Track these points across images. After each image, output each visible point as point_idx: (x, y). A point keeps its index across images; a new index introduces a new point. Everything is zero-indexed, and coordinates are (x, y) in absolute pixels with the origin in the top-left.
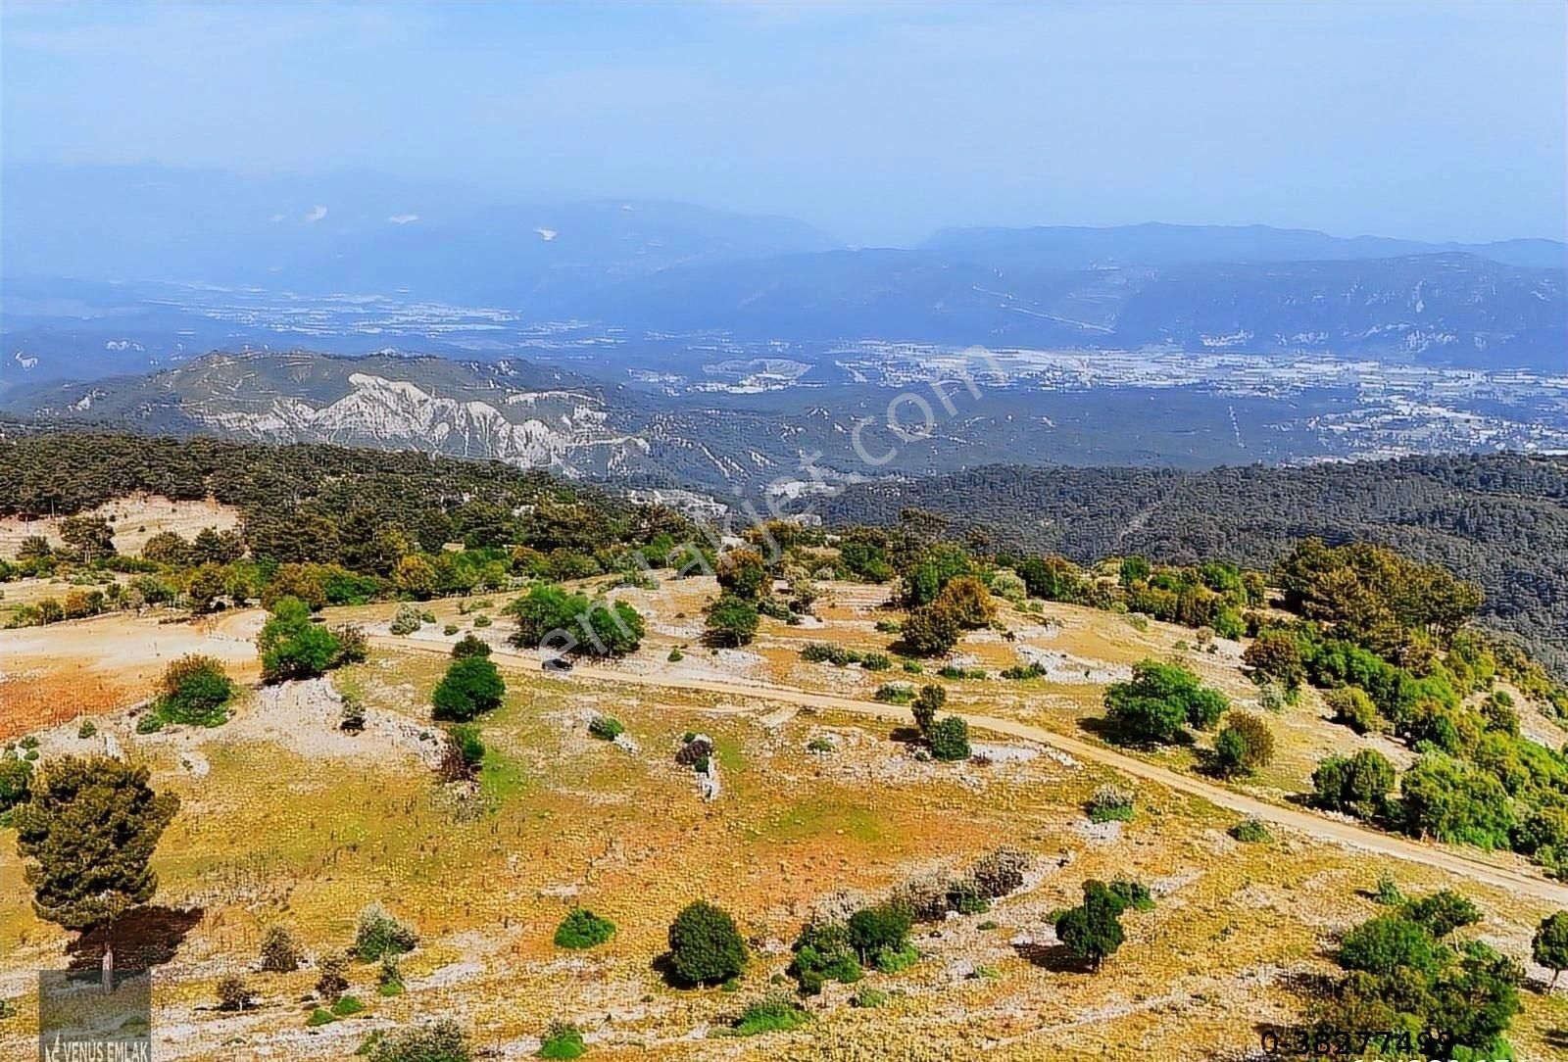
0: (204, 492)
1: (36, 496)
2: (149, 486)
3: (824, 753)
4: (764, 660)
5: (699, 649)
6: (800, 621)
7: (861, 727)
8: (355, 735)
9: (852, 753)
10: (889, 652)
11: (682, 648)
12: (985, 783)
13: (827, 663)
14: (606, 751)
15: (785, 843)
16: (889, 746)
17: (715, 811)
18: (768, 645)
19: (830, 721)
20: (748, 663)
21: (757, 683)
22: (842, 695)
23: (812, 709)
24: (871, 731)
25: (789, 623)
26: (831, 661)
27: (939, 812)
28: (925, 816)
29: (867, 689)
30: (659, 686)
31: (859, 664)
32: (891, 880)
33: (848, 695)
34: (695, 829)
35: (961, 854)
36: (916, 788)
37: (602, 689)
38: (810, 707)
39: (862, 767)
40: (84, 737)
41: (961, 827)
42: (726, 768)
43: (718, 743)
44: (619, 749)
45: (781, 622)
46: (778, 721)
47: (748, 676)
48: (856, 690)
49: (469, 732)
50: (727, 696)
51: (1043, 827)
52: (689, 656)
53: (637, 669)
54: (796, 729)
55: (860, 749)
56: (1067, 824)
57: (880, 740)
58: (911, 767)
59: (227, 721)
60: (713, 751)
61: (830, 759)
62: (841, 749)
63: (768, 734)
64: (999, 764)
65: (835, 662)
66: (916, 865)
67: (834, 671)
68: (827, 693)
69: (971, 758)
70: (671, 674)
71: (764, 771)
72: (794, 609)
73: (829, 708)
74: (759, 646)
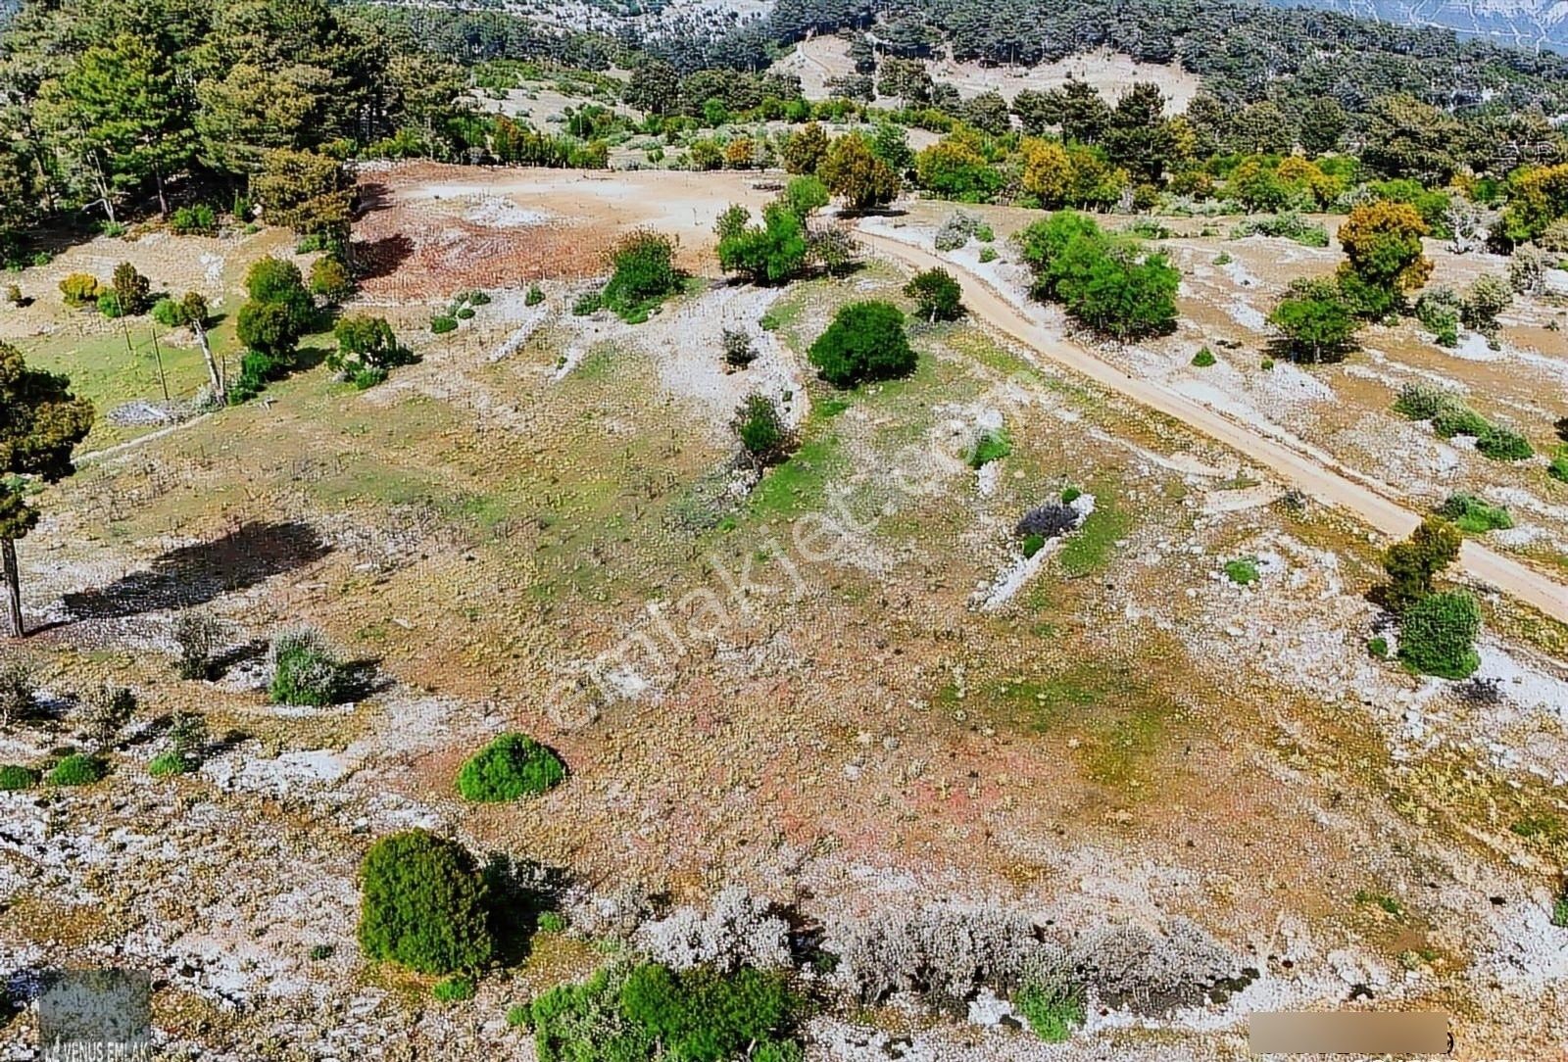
0: (1172, 55)
1: (999, 42)
2: (1116, 42)
3: (1234, 585)
4: (1330, 396)
5: (1251, 354)
6: (1459, 341)
7: (1346, 558)
8: (730, 373)
9: (1276, 600)
10: (1554, 430)
11: (1230, 347)
12: (1435, 742)
13: (1426, 424)
14: (952, 483)
15: (974, 729)
16: (1348, 608)
17: (962, 630)
18: (1362, 371)
19: (1304, 531)
20: (1301, 395)
21: (1279, 431)
22: (1391, 488)
23: (1302, 501)
24: (1352, 569)
25: (1438, 341)
26: (1433, 424)
27: (1280, 771)
28: (1248, 769)
29: (1440, 489)
30: (1129, 400)
31: (1474, 440)
32: (1030, 875)
33: (1398, 492)
34: (898, 652)
35: (1209, 877)
36: (1301, 707)
37: (1055, 386)
38: (1303, 497)
39: (1262, 631)
40: (528, 304)
41: (1282, 817)
42: (1058, 563)
43: (1101, 516)
44: (969, 486)
45: (1428, 337)
46: (1230, 507)
47: (1277, 417)
48: (1420, 486)
49: (834, 405)
50: (1204, 442)
51: (1432, 885)
52: (1225, 362)
53: (1139, 365)
54: (1240, 528)
55: (1295, 598)
56: (1492, 899)
57: (1344, 592)
58: (1340, 662)
59: (647, 319)
60: (1074, 528)
61: (1230, 600)
62: (1265, 587)
63: (1190, 525)
64: (1508, 711)
65: (1436, 427)
66: (1108, 865)
67: (1421, 441)
68: (1369, 479)
69: (1466, 682)
70: (1174, 386)
71: (1110, 587)
72: (1464, 320)
73: (1332, 506)
74: (1347, 369)
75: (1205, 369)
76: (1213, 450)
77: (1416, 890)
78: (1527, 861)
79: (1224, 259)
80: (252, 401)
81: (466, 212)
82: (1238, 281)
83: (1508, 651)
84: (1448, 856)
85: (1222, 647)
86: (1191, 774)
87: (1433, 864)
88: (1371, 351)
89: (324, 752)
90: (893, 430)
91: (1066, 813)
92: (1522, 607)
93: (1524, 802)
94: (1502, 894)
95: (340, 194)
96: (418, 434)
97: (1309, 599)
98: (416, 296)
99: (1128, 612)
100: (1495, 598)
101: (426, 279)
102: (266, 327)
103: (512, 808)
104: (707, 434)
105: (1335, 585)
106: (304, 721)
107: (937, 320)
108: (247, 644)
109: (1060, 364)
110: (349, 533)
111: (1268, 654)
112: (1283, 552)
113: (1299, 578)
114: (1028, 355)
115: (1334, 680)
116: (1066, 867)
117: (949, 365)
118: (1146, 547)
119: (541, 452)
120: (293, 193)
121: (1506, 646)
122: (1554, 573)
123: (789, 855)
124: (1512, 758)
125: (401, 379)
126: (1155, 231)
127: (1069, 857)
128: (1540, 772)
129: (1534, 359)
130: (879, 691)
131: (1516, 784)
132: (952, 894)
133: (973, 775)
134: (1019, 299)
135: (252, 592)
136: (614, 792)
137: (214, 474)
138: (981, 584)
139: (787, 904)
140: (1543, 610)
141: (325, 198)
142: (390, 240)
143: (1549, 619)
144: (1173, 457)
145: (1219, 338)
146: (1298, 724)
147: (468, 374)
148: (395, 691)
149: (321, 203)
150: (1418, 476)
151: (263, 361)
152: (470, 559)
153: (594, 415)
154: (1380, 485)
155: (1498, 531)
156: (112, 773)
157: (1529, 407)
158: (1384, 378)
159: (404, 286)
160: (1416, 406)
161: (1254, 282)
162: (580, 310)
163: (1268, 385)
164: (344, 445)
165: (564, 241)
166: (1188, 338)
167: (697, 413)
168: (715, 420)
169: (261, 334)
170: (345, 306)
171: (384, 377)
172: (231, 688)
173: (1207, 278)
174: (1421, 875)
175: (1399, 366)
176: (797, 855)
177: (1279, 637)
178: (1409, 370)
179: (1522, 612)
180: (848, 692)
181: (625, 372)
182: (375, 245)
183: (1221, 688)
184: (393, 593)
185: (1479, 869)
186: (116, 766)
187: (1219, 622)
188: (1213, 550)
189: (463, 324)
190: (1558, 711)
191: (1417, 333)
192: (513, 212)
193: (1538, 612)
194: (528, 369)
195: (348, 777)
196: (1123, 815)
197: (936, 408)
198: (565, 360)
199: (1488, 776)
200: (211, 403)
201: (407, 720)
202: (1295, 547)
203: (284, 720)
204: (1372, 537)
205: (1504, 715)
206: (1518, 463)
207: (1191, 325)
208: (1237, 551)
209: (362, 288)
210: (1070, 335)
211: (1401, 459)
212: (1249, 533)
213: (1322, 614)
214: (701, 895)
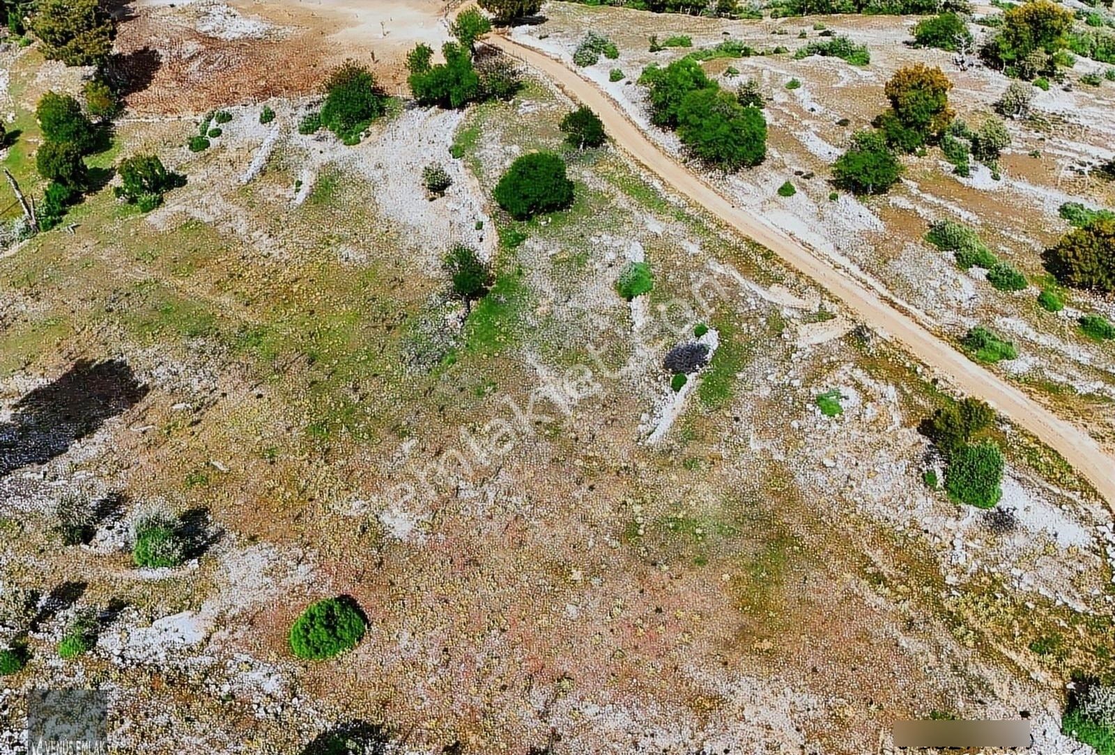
3: (825, 417)
4: (881, 226)
5: (820, 184)
6: (971, 172)
7: (902, 391)
8: (432, 200)
9: (855, 433)
10: (1041, 261)
11: (805, 177)
12: (973, 568)
13: (950, 255)
14: (612, 316)
15: (654, 564)
16: (907, 440)
17: (635, 465)
18: (903, 202)
19: (870, 364)
20: (860, 226)
21: (845, 262)
22: (929, 318)
23: (868, 335)
24: (907, 402)
25: (955, 172)
26: (956, 255)
27: (871, 599)
28: (849, 596)
29: (964, 319)
30: (736, 233)
31: (986, 271)
32: (708, 705)
33: (933, 321)
34: (591, 488)
35: (830, 702)
36: (881, 536)
37: (680, 216)
38: (868, 330)
39: (848, 463)
40: (263, 122)
41: (874, 641)
42: (698, 398)
43: (725, 349)
44: (624, 318)
45: (948, 167)
46: (817, 340)
47: (843, 247)
48: (950, 316)
49: (516, 236)
50: (793, 275)
51: (981, 702)
52: (803, 193)
53: (739, 194)
54: (825, 361)
55: (869, 430)
56: (1021, 713)
57: (903, 425)
58: (905, 492)
59: (359, 142)
60: (706, 363)
61: (823, 432)
62: (847, 419)
63: (788, 357)
64: (1022, 536)
65: (958, 260)
66: (760, 694)
67: (948, 273)
68: (912, 308)
69: (993, 510)
70: (766, 214)
71: (737, 419)
72: (974, 151)
73: (889, 339)
74: (893, 200)
75: (788, 198)
76: (801, 283)
77: (970, 706)
78: (1041, 676)
79: (794, 85)
80: (59, 226)
81: (198, 23)
82: (807, 107)
83: (1019, 480)
84: (990, 674)
85: (820, 477)
86: (810, 603)
87: (981, 682)
88: (908, 182)
89: (186, 614)
90: (563, 261)
91: (728, 645)
92: (1026, 436)
93: (1037, 623)
94: (1027, 707)
95: (100, 29)
96: (195, 262)
97: (879, 431)
98: (172, 111)
99: (752, 444)
100: (1007, 428)
101: (177, 93)
102: (61, 165)
103: (333, 663)
104: (421, 261)
105: (897, 418)
106: (164, 584)
107: (584, 147)
108: (105, 497)
109: (682, 194)
110: (161, 369)
111: (854, 484)
112: (858, 386)
113: (871, 412)
114: (657, 184)
115: (901, 509)
116: (732, 697)
117: (598, 193)
118: (759, 380)
119: (296, 280)
120: (61, 34)
121: (1017, 475)
122: (1045, 400)
123: (538, 697)
124: (1027, 582)
125: (174, 202)
126: (740, 51)
127: (734, 688)
128: (1046, 594)
129: (1022, 186)
130: (581, 529)
131: (1031, 605)
132: (658, 729)
133: (659, 610)
134: (643, 123)
135: (98, 437)
136: (404, 642)
137: (43, 306)
138: (645, 417)
139: (543, 747)
140: (1041, 440)
141: (88, 34)
142: (141, 52)
143: (1046, 447)
144: (771, 289)
145: (797, 169)
146: (880, 551)
147: (227, 197)
148: (225, 541)
149: (85, 39)
150: (949, 307)
151: (63, 191)
152: (260, 396)
153: (332, 241)
154: (920, 314)
155: (1006, 361)
156: (32, 657)
157: (1023, 239)
158: (919, 209)
159: (161, 100)
160: (942, 238)
161: (819, 109)
162: (306, 130)
163: (835, 215)
164: (141, 273)
165: (279, 54)
166: (773, 167)
167: (411, 241)
168: (425, 248)
169: (58, 171)
170: (115, 122)
171: (161, 201)
172: (102, 551)
173: (784, 104)
174: (972, 693)
175: (929, 197)
176: (543, 698)
177: (860, 468)
178: (937, 202)
179: (1026, 440)
180: (560, 531)
181: (349, 196)
182: (129, 57)
183: (823, 518)
184: (207, 435)
185: (1011, 686)
186: (33, 650)
187: (817, 453)
188: (808, 383)
189: (214, 142)
190: (1056, 535)
191: (941, 163)
192: (236, 21)
193: (1037, 442)
194: (272, 191)
195: (208, 639)
196: (767, 645)
197: (593, 239)
198: (299, 183)
199: (1012, 598)
200: (26, 231)
201: (241, 574)
202: (867, 382)
203: (149, 583)
204: (919, 370)
205: (1019, 540)
206: (1017, 293)
207: (776, 154)
208: (824, 383)
209: (126, 104)
210: (685, 162)
211: (935, 289)
212: (832, 366)
213: (889, 445)
214: (482, 743)
